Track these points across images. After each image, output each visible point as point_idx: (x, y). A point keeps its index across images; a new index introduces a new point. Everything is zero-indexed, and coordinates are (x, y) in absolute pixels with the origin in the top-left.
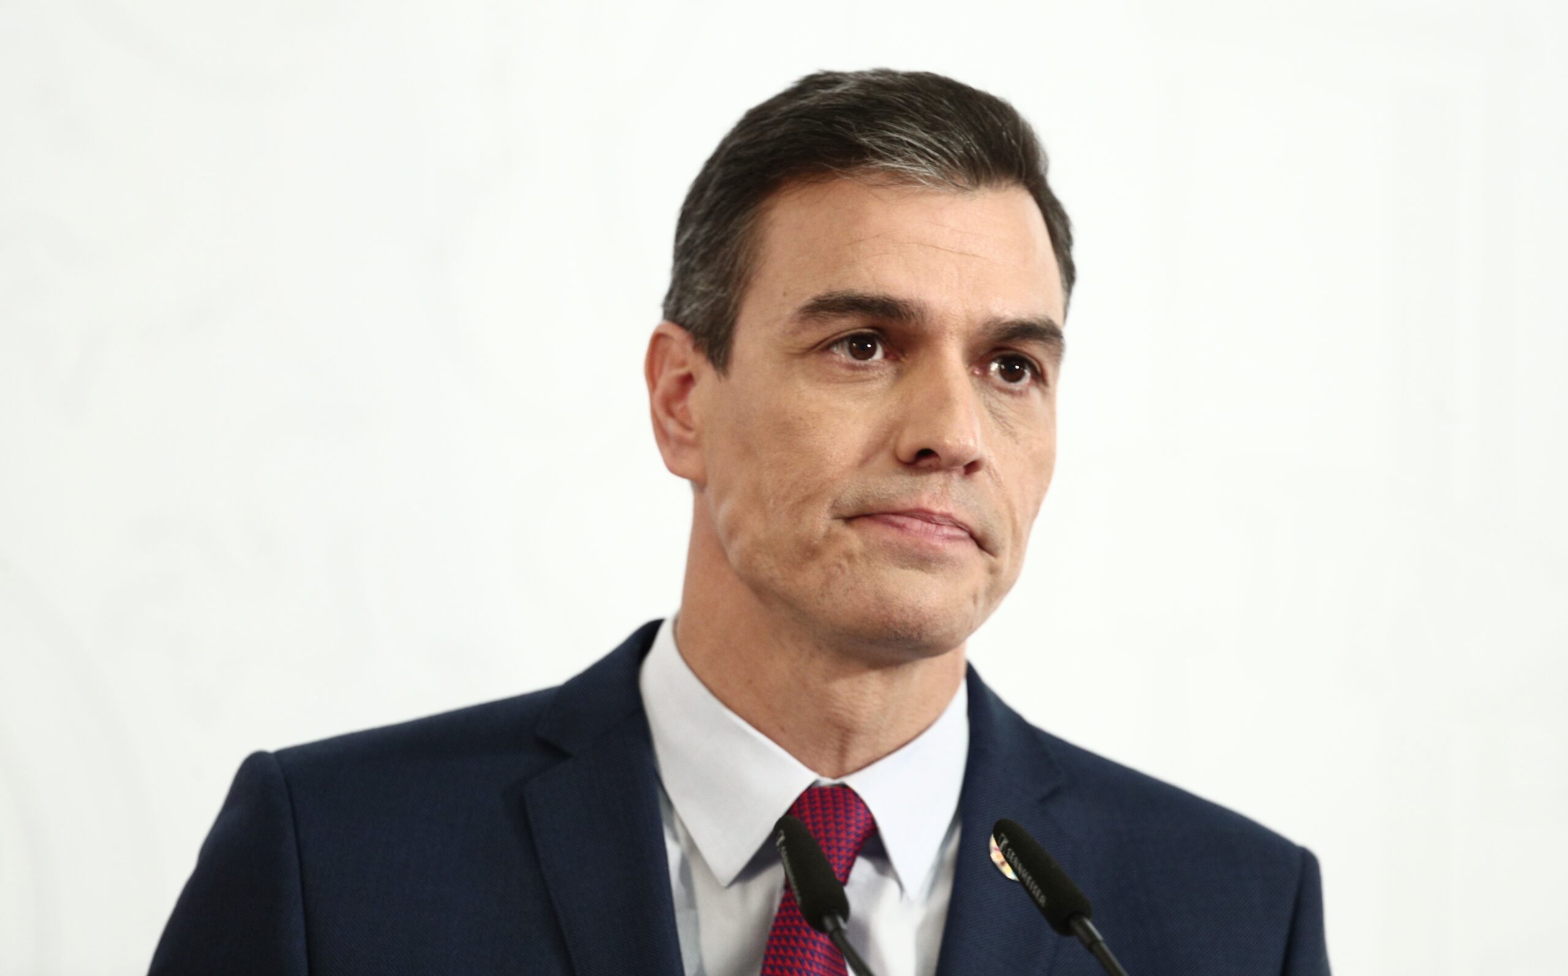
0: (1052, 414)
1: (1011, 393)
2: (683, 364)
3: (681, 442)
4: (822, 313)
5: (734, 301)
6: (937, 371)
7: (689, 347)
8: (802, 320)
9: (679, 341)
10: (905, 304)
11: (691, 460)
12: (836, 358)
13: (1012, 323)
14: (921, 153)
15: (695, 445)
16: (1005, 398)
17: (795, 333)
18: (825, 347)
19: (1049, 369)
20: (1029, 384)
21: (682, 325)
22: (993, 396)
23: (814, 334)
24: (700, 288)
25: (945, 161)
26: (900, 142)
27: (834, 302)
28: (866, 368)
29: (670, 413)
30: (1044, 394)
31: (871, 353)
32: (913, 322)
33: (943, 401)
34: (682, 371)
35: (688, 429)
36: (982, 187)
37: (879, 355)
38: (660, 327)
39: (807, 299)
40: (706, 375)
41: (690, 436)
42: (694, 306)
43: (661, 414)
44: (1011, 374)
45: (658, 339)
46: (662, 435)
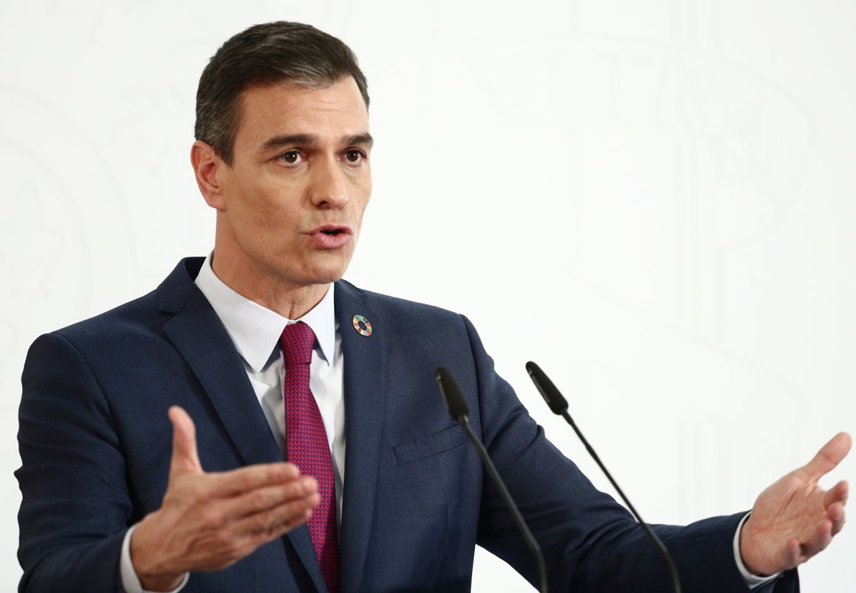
0: (369, 168)
1: (355, 166)
2: (209, 159)
3: (213, 193)
4: (274, 145)
5: (231, 136)
6: (325, 165)
7: (213, 153)
8: (266, 148)
9: (206, 151)
10: (309, 135)
11: (219, 201)
12: (281, 164)
13: (353, 137)
14: (309, 74)
15: (220, 194)
16: (351, 169)
17: (262, 153)
18: (276, 159)
19: (367, 152)
20: (361, 160)
21: (207, 142)
22: (347, 169)
23: (271, 154)
24: (215, 128)
25: (318, 76)
26: (301, 71)
27: (280, 140)
28: (293, 167)
29: (206, 180)
30: (365, 162)
31: (295, 159)
32: (313, 143)
33: (329, 180)
34: (210, 162)
35: (216, 187)
36: (336, 83)
37: (299, 159)
38: (195, 143)
39: (267, 139)
40: (222, 167)
41: (217, 191)
42: (213, 135)
43: (202, 180)
44: (353, 158)
45: (195, 148)
46: (203, 190)
